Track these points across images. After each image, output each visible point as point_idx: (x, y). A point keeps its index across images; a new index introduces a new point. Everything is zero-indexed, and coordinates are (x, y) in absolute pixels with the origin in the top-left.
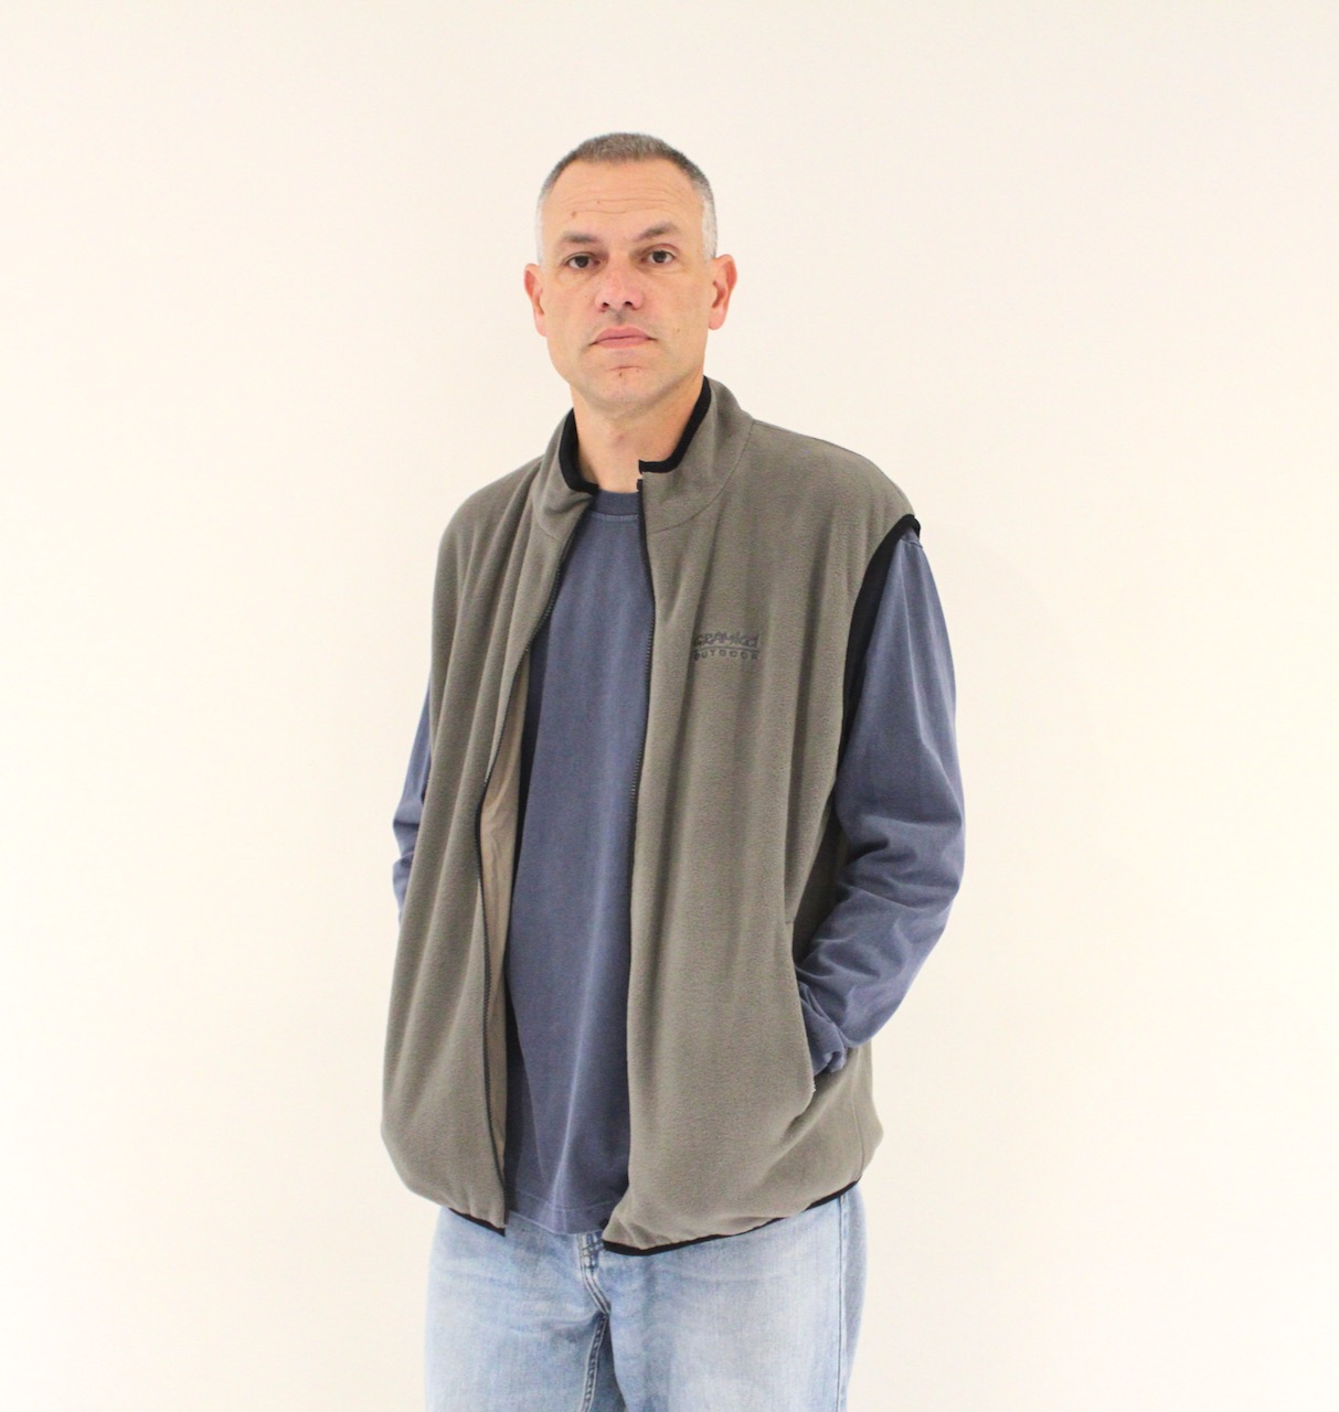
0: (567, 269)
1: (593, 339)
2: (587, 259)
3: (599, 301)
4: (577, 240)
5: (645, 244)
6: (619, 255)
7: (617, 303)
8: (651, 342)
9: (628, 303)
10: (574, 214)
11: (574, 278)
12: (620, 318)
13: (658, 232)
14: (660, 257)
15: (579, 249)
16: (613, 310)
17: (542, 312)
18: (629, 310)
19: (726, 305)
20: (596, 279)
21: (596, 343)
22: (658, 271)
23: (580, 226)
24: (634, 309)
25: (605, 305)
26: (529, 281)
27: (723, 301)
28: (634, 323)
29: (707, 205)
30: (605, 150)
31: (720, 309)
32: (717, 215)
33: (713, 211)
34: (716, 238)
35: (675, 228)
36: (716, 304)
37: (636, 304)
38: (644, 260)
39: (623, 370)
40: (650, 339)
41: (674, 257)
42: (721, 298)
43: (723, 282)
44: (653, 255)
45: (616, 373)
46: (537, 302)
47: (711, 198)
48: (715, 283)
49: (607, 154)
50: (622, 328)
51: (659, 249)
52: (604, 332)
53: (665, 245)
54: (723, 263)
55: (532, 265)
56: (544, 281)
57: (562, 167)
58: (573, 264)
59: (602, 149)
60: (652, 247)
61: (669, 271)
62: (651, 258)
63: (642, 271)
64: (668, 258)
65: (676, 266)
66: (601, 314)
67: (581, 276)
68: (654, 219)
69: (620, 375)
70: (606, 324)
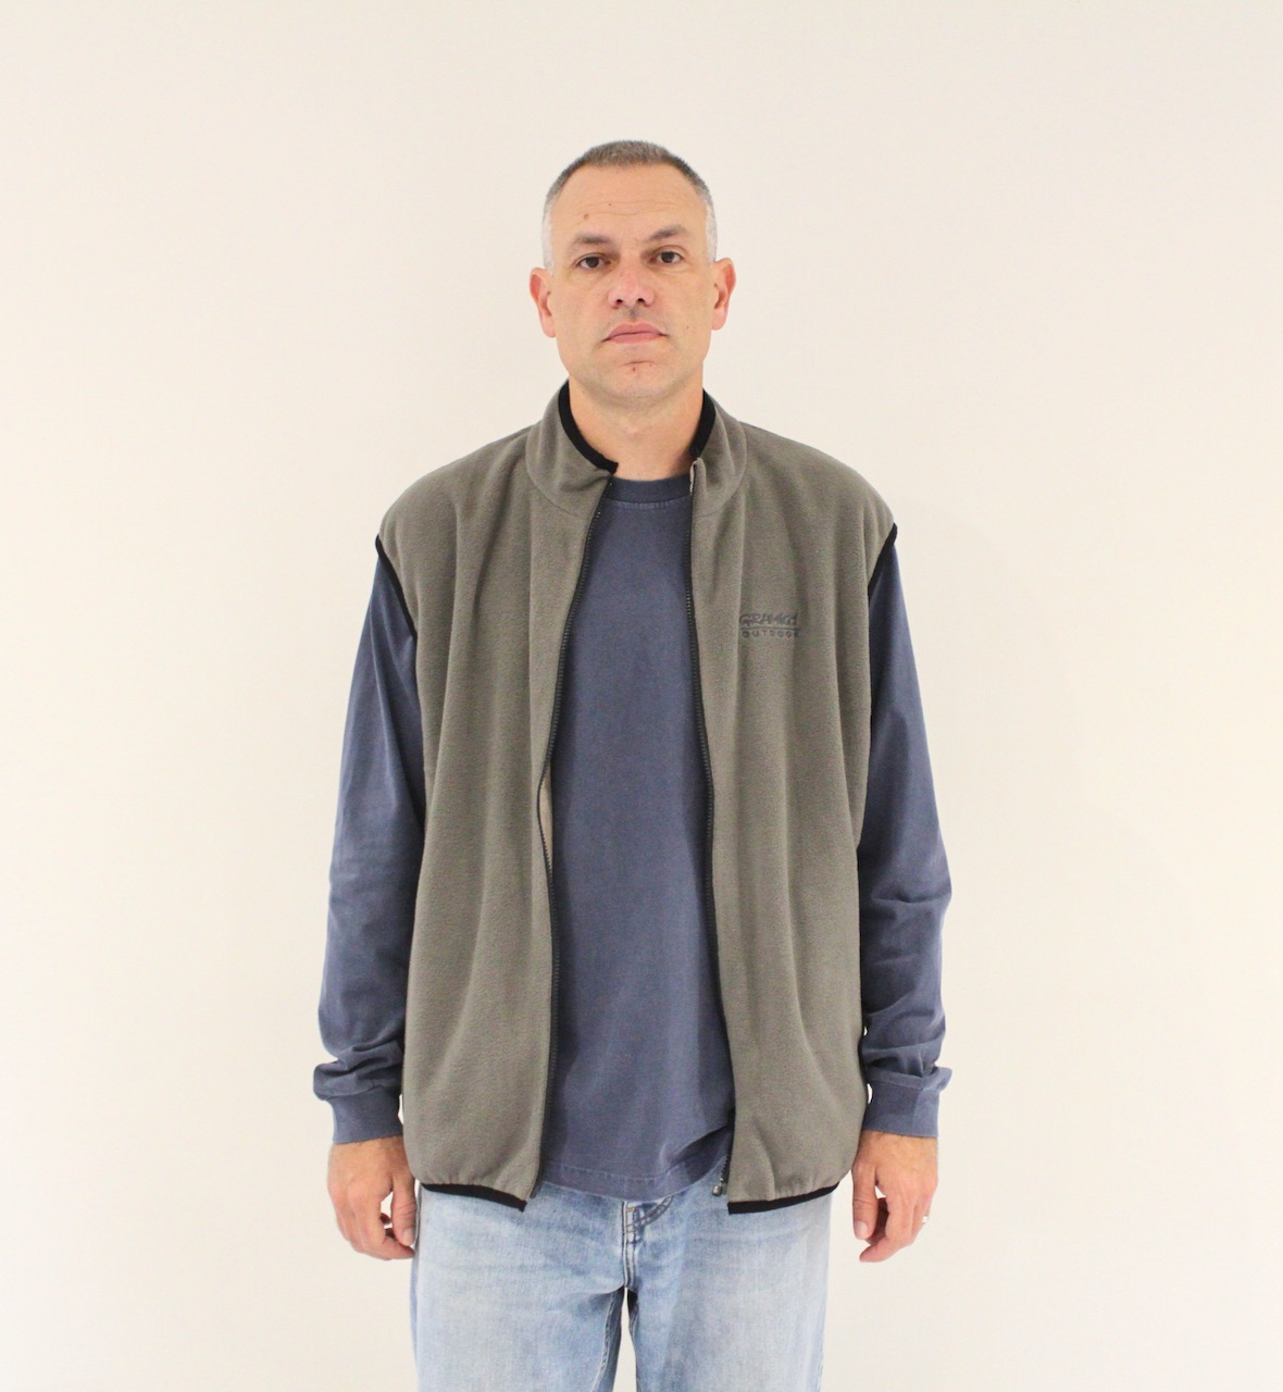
0: (578, 269)
1: (606, 336)
2: (598, 258)
3: (612, 299)
4: (590, 241)
5: (655, 245)
6: (630, 253)
7: (631, 300)
8: (663, 337)
9: (641, 300)
10: (586, 216)
11: (586, 278)
12: (633, 314)
13: (667, 234)
14: (668, 257)
15: (590, 250)
16: (626, 307)
17: (549, 314)
18: (641, 306)
19: (726, 306)
20: (608, 278)
21: (608, 339)
22: (668, 270)
23: (593, 228)
24: (646, 306)
25: (619, 301)
26: (535, 284)
27: (723, 303)
28: (646, 319)
29: (708, 209)
30: (614, 155)
31: (721, 309)
32: (717, 219)
33: (713, 216)
34: (716, 241)
35: (684, 230)
36: (717, 306)
37: (648, 300)
38: (653, 260)
39: (636, 365)
40: (661, 335)
41: (681, 258)
42: (722, 300)
43: (723, 286)
44: (661, 256)
45: (629, 368)
46: (544, 306)
47: (711, 204)
48: (716, 285)
49: (616, 158)
50: (637, 323)
51: (668, 250)
52: (620, 327)
53: (673, 246)
54: (724, 265)
55: (538, 269)
56: (552, 282)
57: (568, 173)
58: (584, 264)
59: (611, 153)
60: (659, 249)
61: (676, 270)
62: (660, 259)
63: (651, 269)
64: (676, 259)
65: (684, 266)
66: (613, 311)
67: (592, 276)
68: (663, 222)
69: (634, 369)
70: (620, 320)
